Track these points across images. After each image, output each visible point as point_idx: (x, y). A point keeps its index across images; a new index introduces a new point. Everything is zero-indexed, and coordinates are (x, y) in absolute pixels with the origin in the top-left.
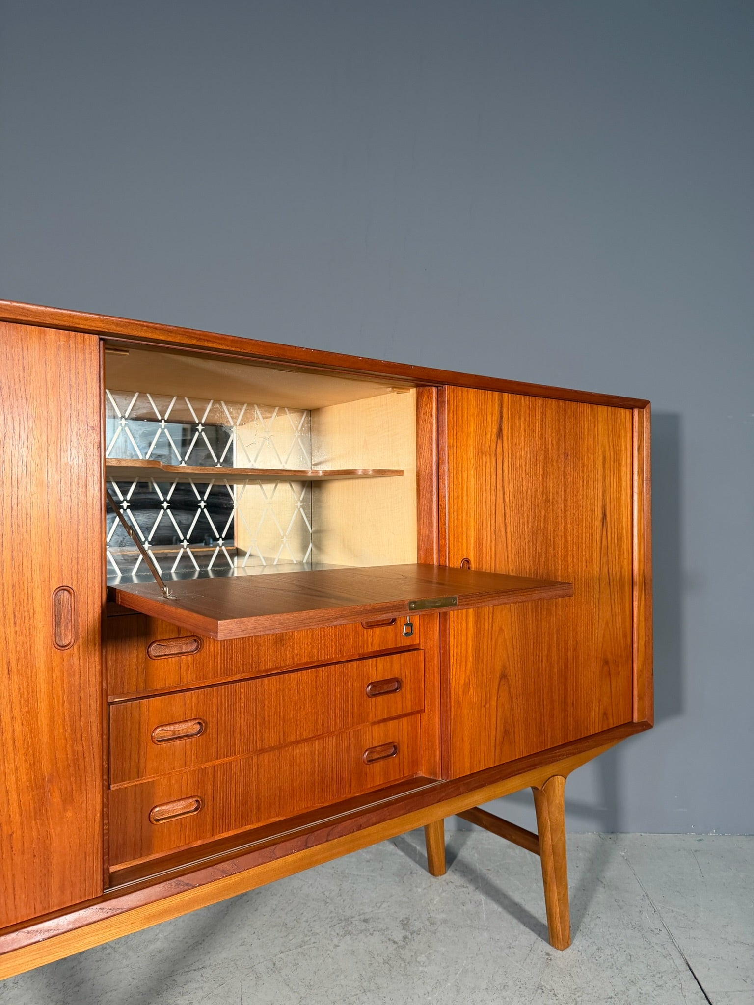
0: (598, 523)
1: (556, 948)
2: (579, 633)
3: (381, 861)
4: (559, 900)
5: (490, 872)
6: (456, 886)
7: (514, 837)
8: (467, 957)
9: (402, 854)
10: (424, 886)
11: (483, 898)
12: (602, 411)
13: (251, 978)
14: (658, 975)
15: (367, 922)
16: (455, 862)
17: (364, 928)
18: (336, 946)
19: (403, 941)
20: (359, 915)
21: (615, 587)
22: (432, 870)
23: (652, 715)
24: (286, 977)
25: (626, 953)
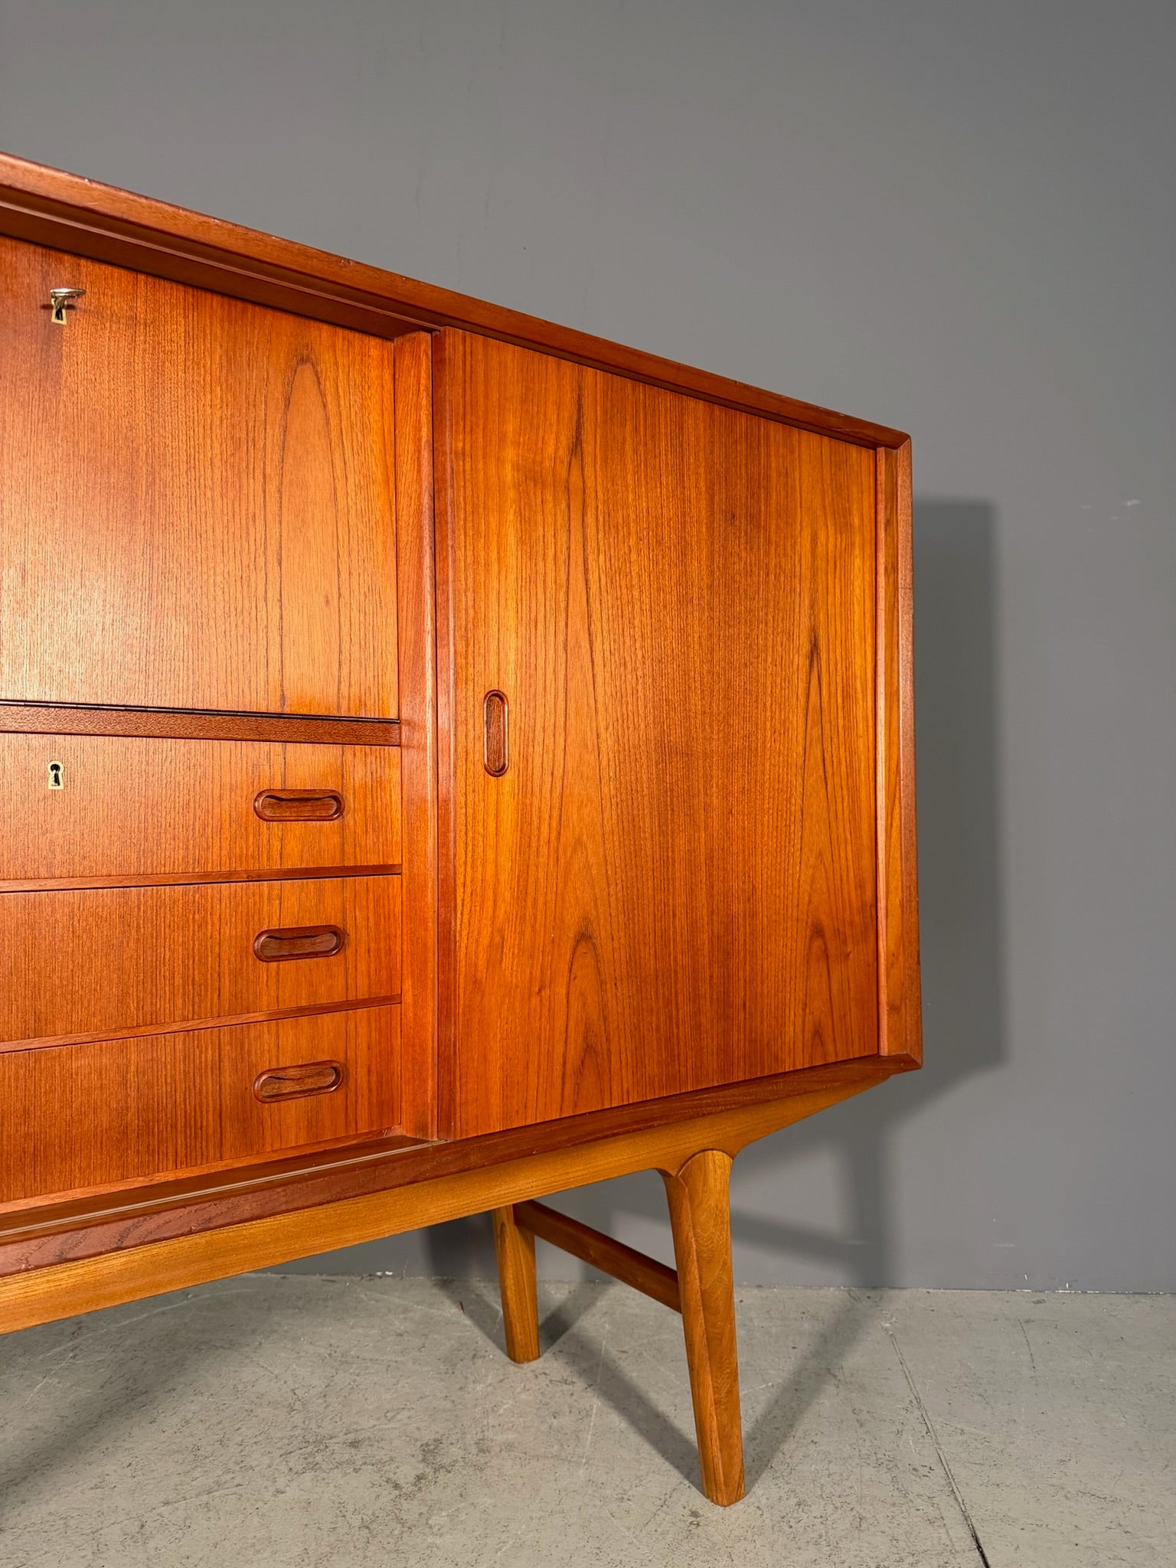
0: (800, 660)
1: (713, 1501)
2: (759, 869)
3: (424, 1335)
4: (717, 1403)
5: (625, 1355)
6: (551, 1381)
7: (640, 1280)
8: (531, 1518)
9: (468, 1322)
10: (489, 1381)
11: (595, 1403)
12: (810, 445)
13: (83, 1553)
14: (910, 1560)
15: (356, 1447)
16: (563, 1338)
17: (347, 1457)
18: (279, 1492)
19: (415, 1485)
20: (346, 1434)
21: (838, 788)
22: (514, 1353)
23: (919, 1044)
24: (153, 1553)
25: (854, 1512)
